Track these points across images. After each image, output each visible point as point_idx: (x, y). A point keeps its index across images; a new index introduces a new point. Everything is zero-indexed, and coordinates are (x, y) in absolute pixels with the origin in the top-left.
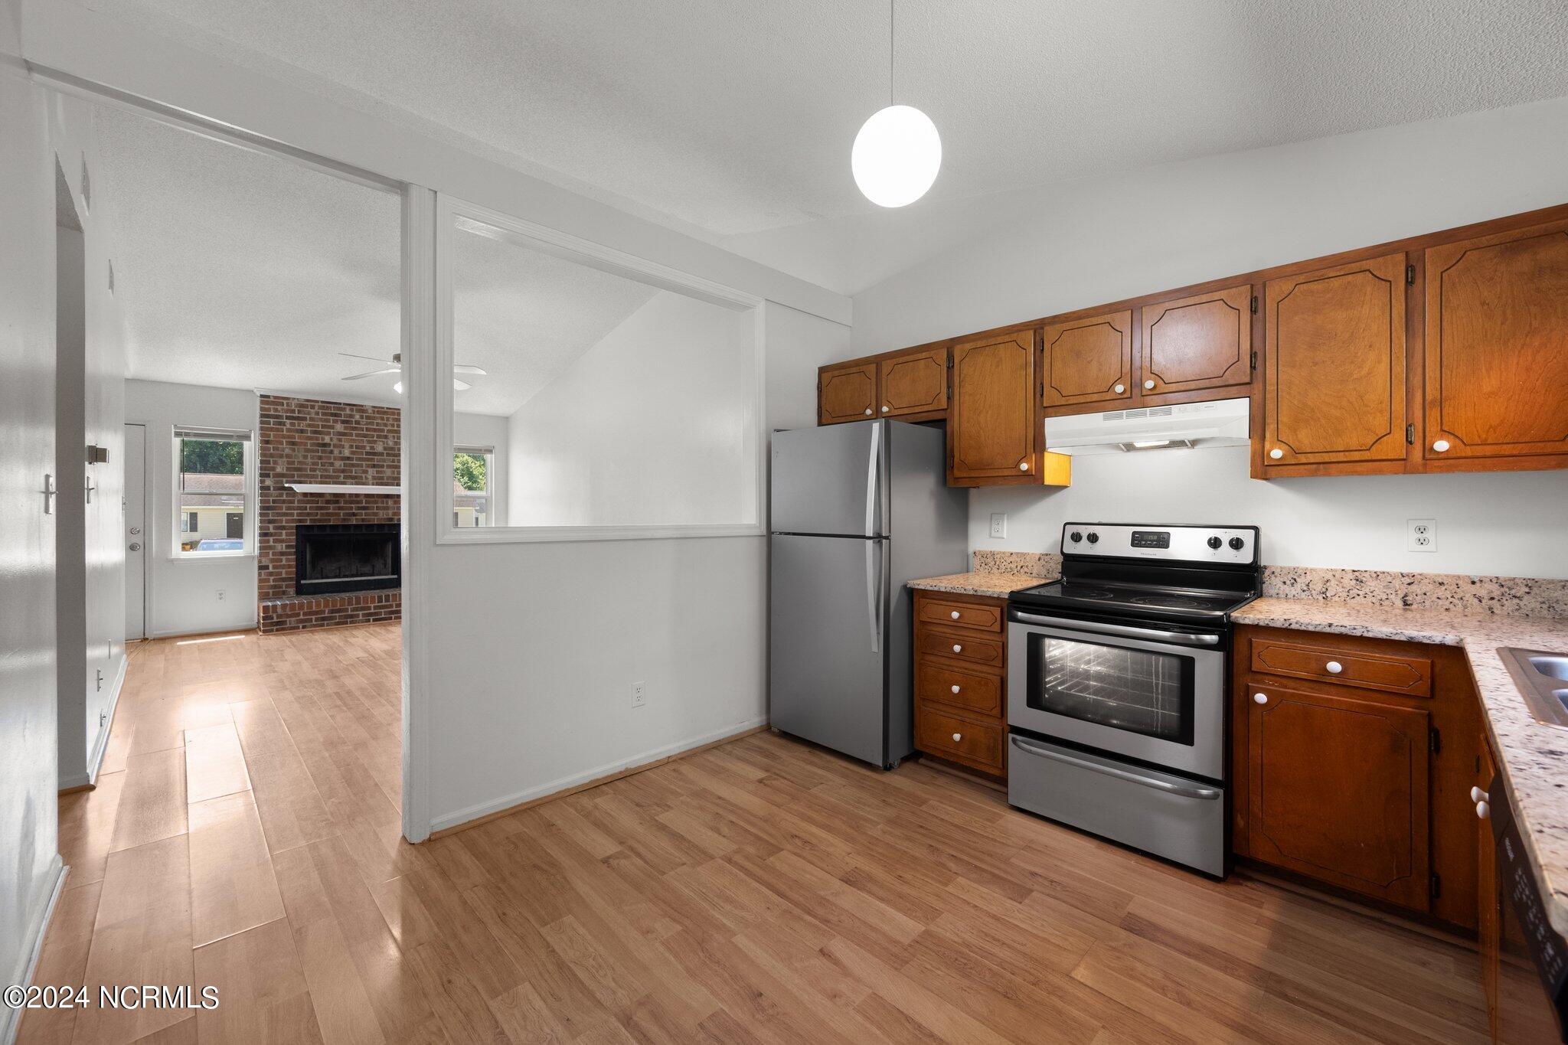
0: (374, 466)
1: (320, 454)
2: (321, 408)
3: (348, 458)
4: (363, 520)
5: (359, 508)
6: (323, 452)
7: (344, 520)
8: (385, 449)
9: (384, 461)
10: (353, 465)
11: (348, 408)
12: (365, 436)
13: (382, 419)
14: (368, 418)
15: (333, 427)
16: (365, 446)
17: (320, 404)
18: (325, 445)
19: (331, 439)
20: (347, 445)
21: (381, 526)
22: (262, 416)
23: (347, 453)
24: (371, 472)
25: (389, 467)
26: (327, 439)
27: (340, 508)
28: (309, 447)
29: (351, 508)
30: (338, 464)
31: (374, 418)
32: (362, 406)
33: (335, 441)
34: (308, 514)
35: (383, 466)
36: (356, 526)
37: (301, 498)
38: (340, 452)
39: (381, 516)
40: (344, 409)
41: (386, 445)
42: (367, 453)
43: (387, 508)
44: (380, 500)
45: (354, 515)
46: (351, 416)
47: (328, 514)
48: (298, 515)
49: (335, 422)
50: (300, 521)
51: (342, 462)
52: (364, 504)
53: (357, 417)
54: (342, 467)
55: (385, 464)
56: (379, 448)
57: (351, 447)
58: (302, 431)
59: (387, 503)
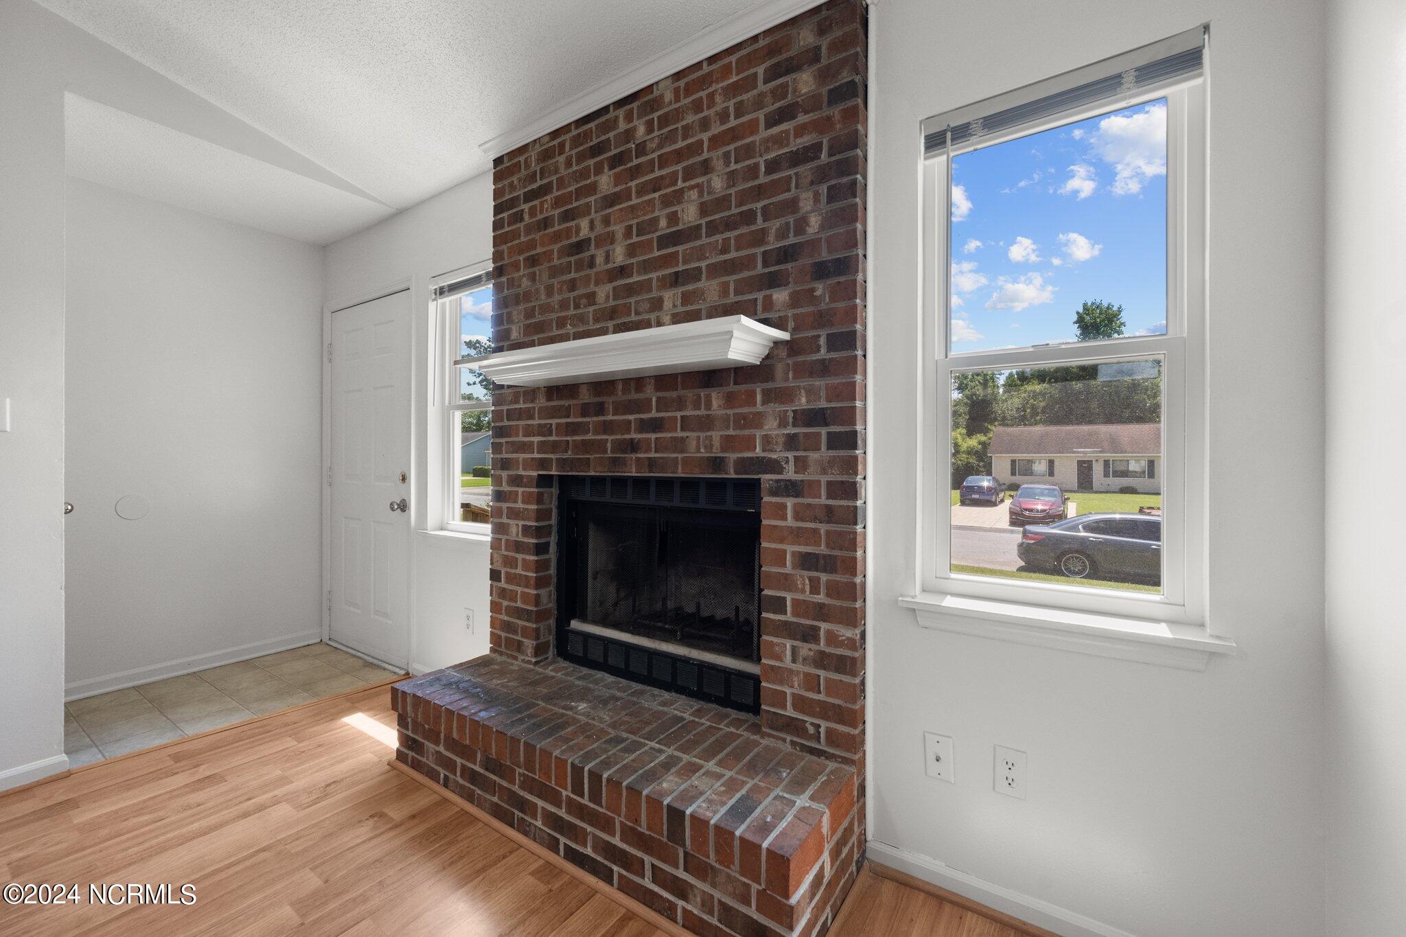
0: (676, 280)
1: (573, 275)
2: (576, 141)
3: (623, 271)
4: (652, 463)
5: (645, 426)
6: (579, 266)
7: (615, 462)
8: (704, 210)
9: (700, 254)
10: (631, 290)
11: (621, 113)
12: (656, 186)
13: (697, 106)
14: (665, 121)
15: (592, 189)
16: (655, 220)
17: (574, 132)
18: (580, 246)
19: (592, 227)
20: (618, 229)
21: (689, 484)
22: (498, 209)
23: (619, 256)
24: (670, 298)
25: (714, 270)
26: (585, 232)
27: (607, 428)
28: (556, 262)
29: (626, 426)
30: (603, 292)
31: (677, 115)
32: (649, 88)
33: (600, 229)
34: (554, 447)
35: (695, 275)
36: (641, 484)
37: (541, 402)
38: (607, 259)
39: (692, 453)
40: (611, 125)
41: (706, 198)
42: (665, 241)
43: (706, 423)
44: (689, 394)
45: (633, 446)
46: (629, 135)
47: (586, 446)
48: (543, 447)
49: (599, 170)
50: (543, 464)
51: (608, 287)
52: (654, 414)
53: (641, 130)
54: (612, 303)
55: (703, 264)
56: (689, 214)
57: (628, 233)
58: (546, 223)
59: (709, 406)
